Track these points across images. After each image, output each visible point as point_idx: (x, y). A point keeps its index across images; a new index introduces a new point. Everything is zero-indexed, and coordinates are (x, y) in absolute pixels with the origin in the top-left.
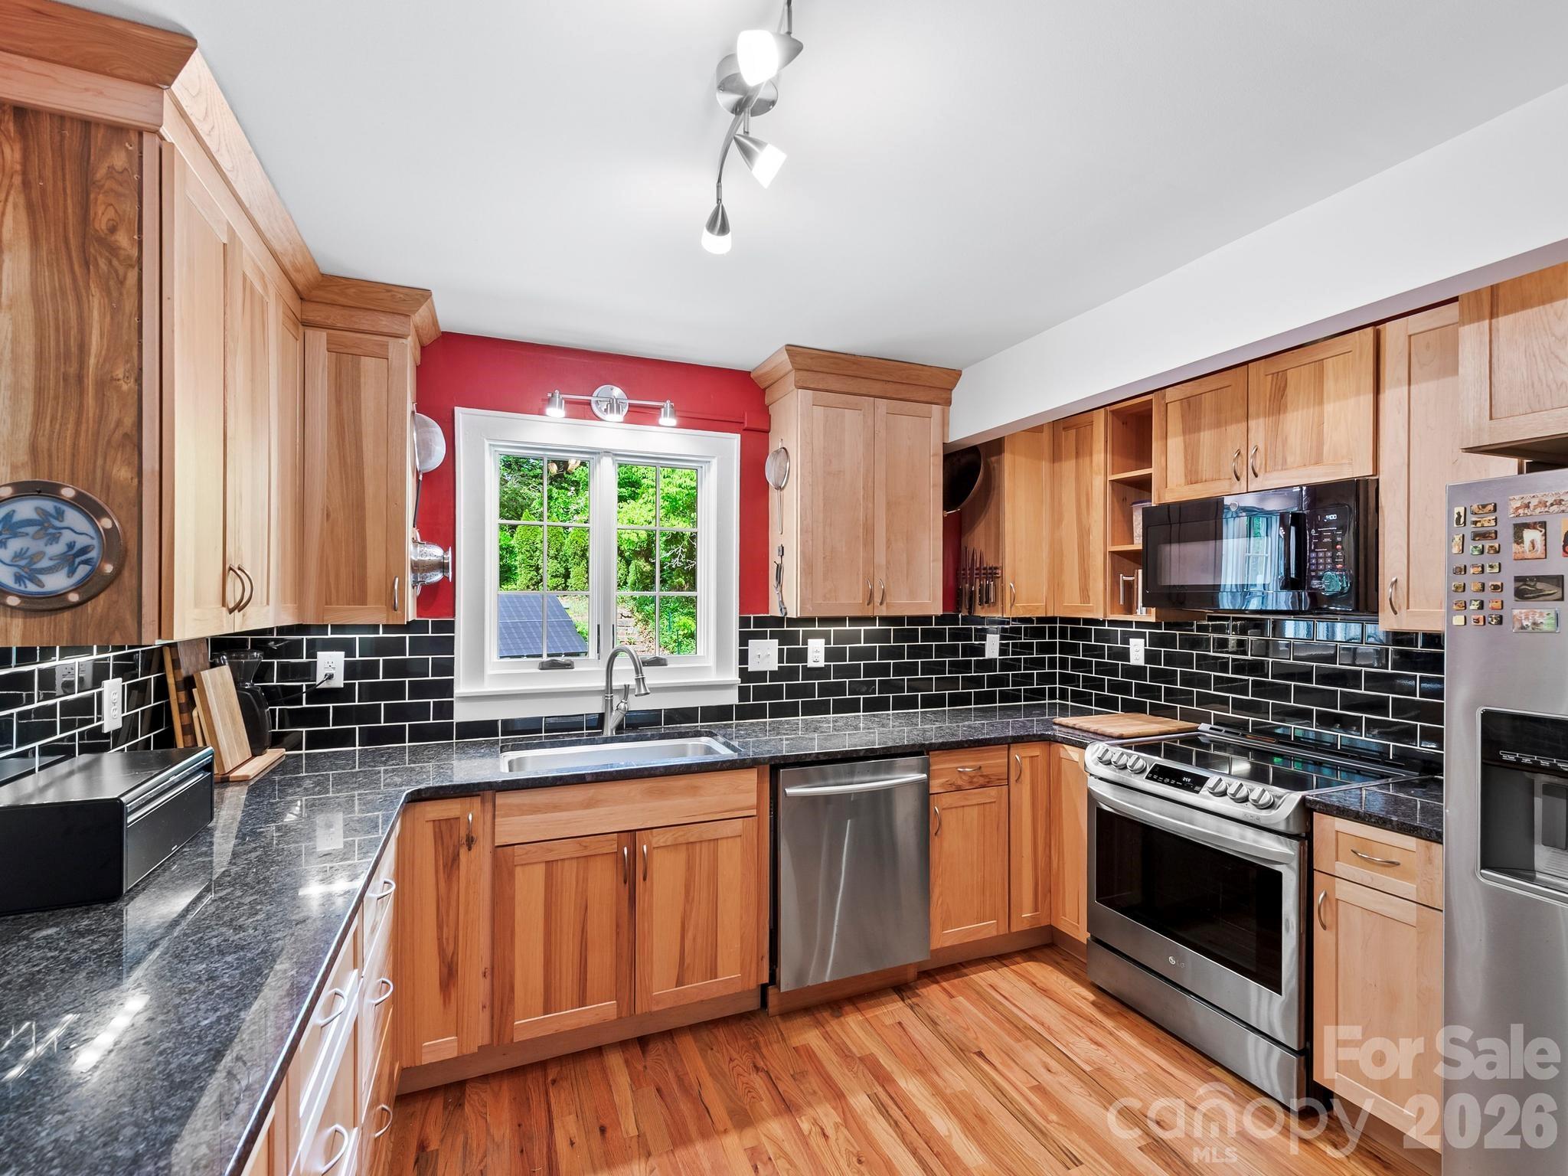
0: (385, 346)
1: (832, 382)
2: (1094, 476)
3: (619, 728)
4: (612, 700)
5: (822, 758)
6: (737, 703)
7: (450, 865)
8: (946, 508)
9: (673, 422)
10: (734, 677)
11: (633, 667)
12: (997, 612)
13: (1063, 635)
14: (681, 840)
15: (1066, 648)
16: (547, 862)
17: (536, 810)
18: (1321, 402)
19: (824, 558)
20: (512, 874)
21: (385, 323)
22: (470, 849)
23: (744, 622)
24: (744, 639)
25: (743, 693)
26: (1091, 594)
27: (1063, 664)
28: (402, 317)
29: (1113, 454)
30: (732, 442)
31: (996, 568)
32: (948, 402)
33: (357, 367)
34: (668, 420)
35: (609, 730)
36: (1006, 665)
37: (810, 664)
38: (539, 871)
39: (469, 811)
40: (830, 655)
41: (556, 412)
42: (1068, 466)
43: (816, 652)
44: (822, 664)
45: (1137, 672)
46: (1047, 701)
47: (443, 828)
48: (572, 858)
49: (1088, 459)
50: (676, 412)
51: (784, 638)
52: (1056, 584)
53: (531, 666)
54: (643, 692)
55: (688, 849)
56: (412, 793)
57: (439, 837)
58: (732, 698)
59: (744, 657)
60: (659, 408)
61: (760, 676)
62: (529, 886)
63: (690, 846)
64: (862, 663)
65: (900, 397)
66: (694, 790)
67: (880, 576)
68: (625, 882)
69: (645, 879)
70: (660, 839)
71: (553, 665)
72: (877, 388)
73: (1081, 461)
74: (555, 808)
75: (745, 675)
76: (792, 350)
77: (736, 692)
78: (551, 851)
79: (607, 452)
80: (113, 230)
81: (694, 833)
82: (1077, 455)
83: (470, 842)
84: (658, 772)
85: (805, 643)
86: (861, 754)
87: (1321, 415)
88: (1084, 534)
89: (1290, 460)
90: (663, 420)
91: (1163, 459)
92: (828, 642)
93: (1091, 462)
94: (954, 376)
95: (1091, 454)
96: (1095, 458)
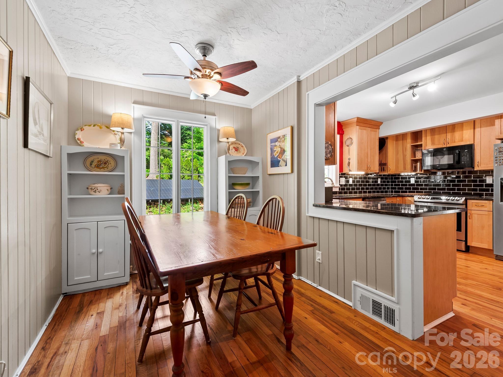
1: (362, 124)
2: (407, 144)
5: (371, 197)
8: (379, 151)
10: (338, 185)
12: (386, 172)
18: (463, 130)
23: (340, 174)
24: (340, 177)
26: (406, 168)
29: (411, 140)
30: (338, 136)
31: (386, 163)
32: (379, 129)
36: (382, 185)
37: (350, 183)
42: (400, 142)
43: (351, 181)
44: (352, 183)
45: (413, 185)
46: (388, 193)
49: (406, 141)
51: (346, 178)
52: (397, 167)
58: (338, 190)
59: (340, 181)
61: (342, 185)
64: (358, 183)
65: (372, 127)
67: (369, 164)
72: (368, 126)
75: (340, 185)
76: (358, 119)
77: (338, 188)
82: (403, 140)
85: (349, 179)
87: (463, 133)
88: (404, 156)
89: (456, 141)
91: (426, 141)
92: (353, 179)
93: (407, 141)
94: (382, 123)
95: (406, 140)
96: (408, 140)
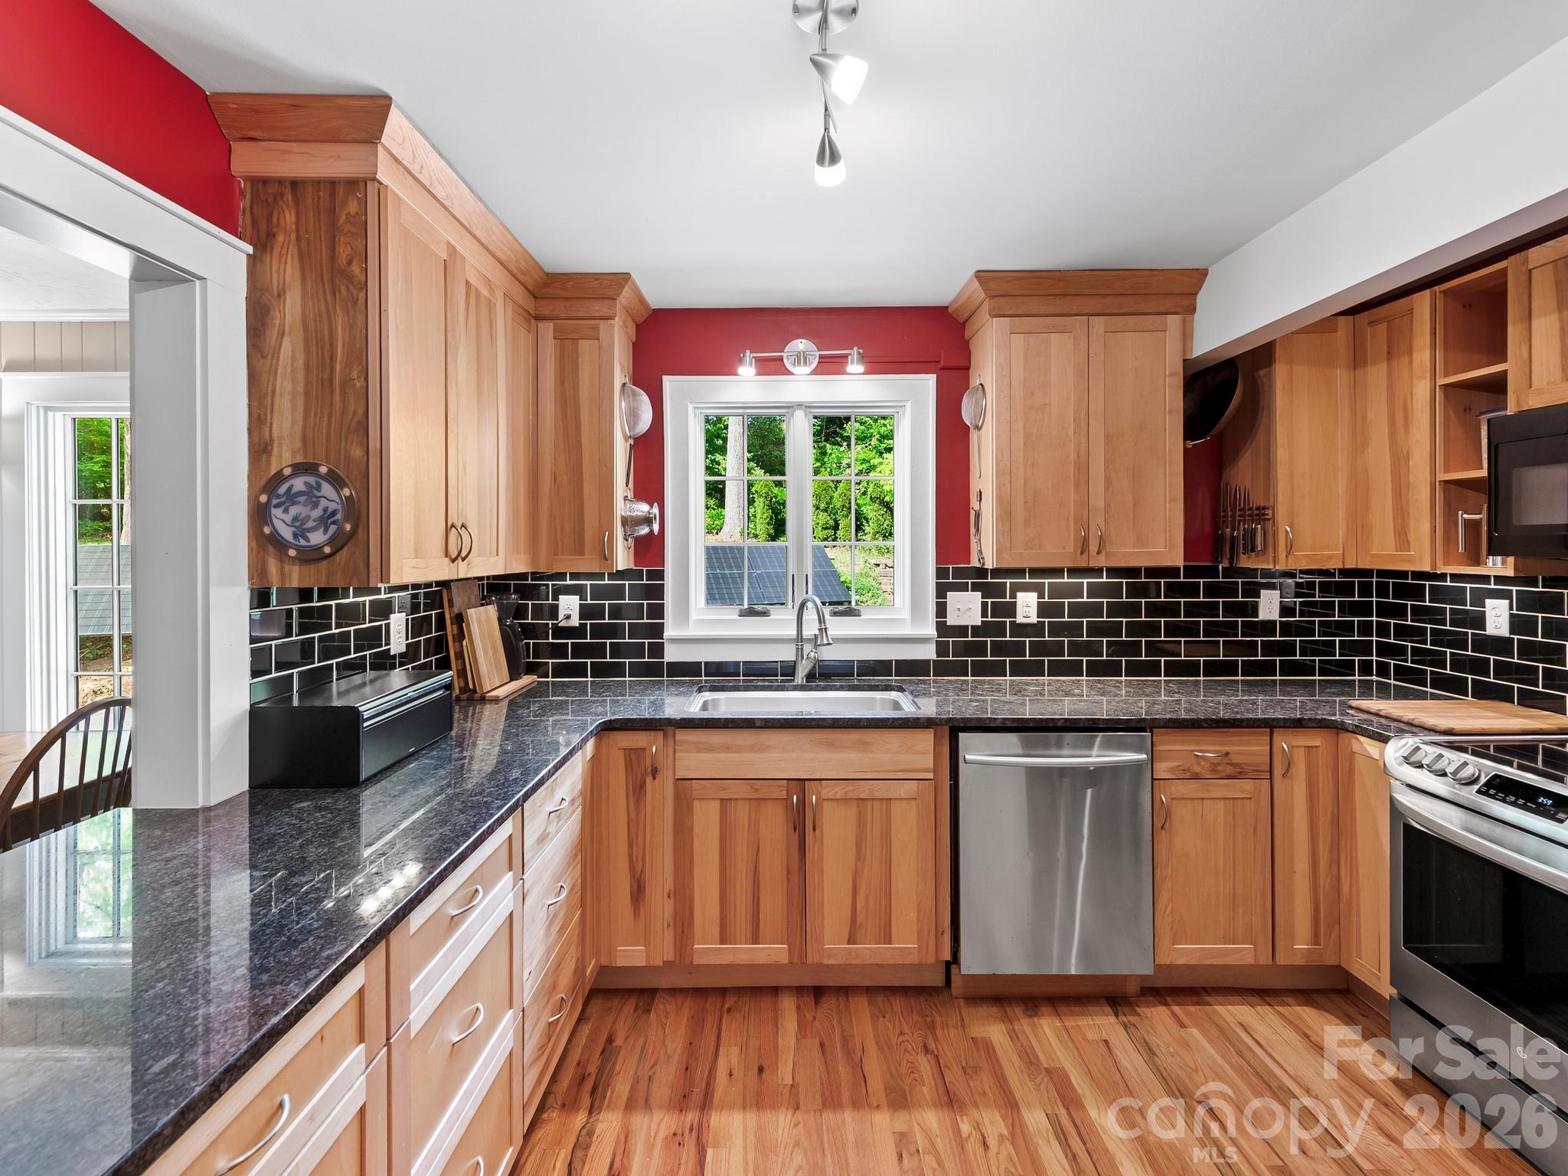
0: (597, 328)
1: (1034, 305)
2: (1415, 381)
3: (810, 677)
4: (802, 649)
5: (1009, 724)
6: (934, 657)
7: (638, 791)
8: (1188, 436)
9: (861, 368)
10: (931, 631)
11: (816, 617)
13: (1382, 591)
14: (851, 795)
15: (1385, 610)
16: (722, 800)
17: (710, 748)
19: (1025, 502)
20: (690, 807)
21: (597, 308)
22: (654, 779)
23: (941, 573)
24: (942, 591)
25: (941, 649)
26: (1411, 538)
27: (1383, 630)
28: (610, 301)
29: (1446, 348)
30: (928, 383)
32: (1192, 310)
33: (576, 350)
34: (855, 367)
35: (800, 677)
36: (1290, 629)
37: (1020, 619)
38: (715, 806)
39: (652, 744)
40: (1043, 610)
41: (747, 370)
42: (1376, 374)
43: (1027, 606)
44: (1034, 619)
45: (1497, 645)
46: (1358, 678)
47: (633, 756)
48: (744, 799)
49: (1405, 360)
50: (863, 358)
51: (987, 591)
52: (1359, 527)
53: (730, 613)
54: (825, 642)
55: (858, 805)
56: (605, 722)
57: (629, 764)
58: (929, 653)
59: (941, 610)
60: (845, 357)
61: (962, 630)
62: (706, 818)
63: (861, 802)
64: (1085, 620)
65: (1122, 311)
66: (864, 746)
67: (1097, 521)
68: (795, 830)
69: (814, 829)
70: (829, 791)
71: (751, 612)
72: (1093, 304)
73: (1395, 363)
74: (728, 749)
75: (942, 628)
76: (982, 276)
77: (933, 647)
78: (725, 789)
79: (799, 405)
80: (350, 263)
81: (865, 790)
83: (655, 772)
84: (825, 724)
85: (1013, 596)
86: (1060, 724)
88: (1400, 459)
90: (850, 368)
91: (1526, 348)
92: (1041, 596)
93: (1411, 362)
94: (1198, 277)
95: (1410, 353)
96: (1417, 357)
